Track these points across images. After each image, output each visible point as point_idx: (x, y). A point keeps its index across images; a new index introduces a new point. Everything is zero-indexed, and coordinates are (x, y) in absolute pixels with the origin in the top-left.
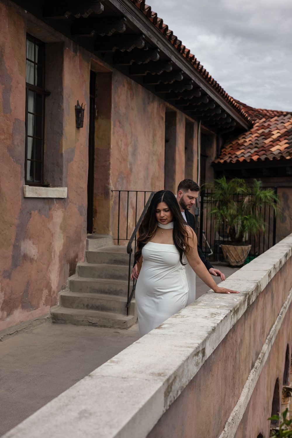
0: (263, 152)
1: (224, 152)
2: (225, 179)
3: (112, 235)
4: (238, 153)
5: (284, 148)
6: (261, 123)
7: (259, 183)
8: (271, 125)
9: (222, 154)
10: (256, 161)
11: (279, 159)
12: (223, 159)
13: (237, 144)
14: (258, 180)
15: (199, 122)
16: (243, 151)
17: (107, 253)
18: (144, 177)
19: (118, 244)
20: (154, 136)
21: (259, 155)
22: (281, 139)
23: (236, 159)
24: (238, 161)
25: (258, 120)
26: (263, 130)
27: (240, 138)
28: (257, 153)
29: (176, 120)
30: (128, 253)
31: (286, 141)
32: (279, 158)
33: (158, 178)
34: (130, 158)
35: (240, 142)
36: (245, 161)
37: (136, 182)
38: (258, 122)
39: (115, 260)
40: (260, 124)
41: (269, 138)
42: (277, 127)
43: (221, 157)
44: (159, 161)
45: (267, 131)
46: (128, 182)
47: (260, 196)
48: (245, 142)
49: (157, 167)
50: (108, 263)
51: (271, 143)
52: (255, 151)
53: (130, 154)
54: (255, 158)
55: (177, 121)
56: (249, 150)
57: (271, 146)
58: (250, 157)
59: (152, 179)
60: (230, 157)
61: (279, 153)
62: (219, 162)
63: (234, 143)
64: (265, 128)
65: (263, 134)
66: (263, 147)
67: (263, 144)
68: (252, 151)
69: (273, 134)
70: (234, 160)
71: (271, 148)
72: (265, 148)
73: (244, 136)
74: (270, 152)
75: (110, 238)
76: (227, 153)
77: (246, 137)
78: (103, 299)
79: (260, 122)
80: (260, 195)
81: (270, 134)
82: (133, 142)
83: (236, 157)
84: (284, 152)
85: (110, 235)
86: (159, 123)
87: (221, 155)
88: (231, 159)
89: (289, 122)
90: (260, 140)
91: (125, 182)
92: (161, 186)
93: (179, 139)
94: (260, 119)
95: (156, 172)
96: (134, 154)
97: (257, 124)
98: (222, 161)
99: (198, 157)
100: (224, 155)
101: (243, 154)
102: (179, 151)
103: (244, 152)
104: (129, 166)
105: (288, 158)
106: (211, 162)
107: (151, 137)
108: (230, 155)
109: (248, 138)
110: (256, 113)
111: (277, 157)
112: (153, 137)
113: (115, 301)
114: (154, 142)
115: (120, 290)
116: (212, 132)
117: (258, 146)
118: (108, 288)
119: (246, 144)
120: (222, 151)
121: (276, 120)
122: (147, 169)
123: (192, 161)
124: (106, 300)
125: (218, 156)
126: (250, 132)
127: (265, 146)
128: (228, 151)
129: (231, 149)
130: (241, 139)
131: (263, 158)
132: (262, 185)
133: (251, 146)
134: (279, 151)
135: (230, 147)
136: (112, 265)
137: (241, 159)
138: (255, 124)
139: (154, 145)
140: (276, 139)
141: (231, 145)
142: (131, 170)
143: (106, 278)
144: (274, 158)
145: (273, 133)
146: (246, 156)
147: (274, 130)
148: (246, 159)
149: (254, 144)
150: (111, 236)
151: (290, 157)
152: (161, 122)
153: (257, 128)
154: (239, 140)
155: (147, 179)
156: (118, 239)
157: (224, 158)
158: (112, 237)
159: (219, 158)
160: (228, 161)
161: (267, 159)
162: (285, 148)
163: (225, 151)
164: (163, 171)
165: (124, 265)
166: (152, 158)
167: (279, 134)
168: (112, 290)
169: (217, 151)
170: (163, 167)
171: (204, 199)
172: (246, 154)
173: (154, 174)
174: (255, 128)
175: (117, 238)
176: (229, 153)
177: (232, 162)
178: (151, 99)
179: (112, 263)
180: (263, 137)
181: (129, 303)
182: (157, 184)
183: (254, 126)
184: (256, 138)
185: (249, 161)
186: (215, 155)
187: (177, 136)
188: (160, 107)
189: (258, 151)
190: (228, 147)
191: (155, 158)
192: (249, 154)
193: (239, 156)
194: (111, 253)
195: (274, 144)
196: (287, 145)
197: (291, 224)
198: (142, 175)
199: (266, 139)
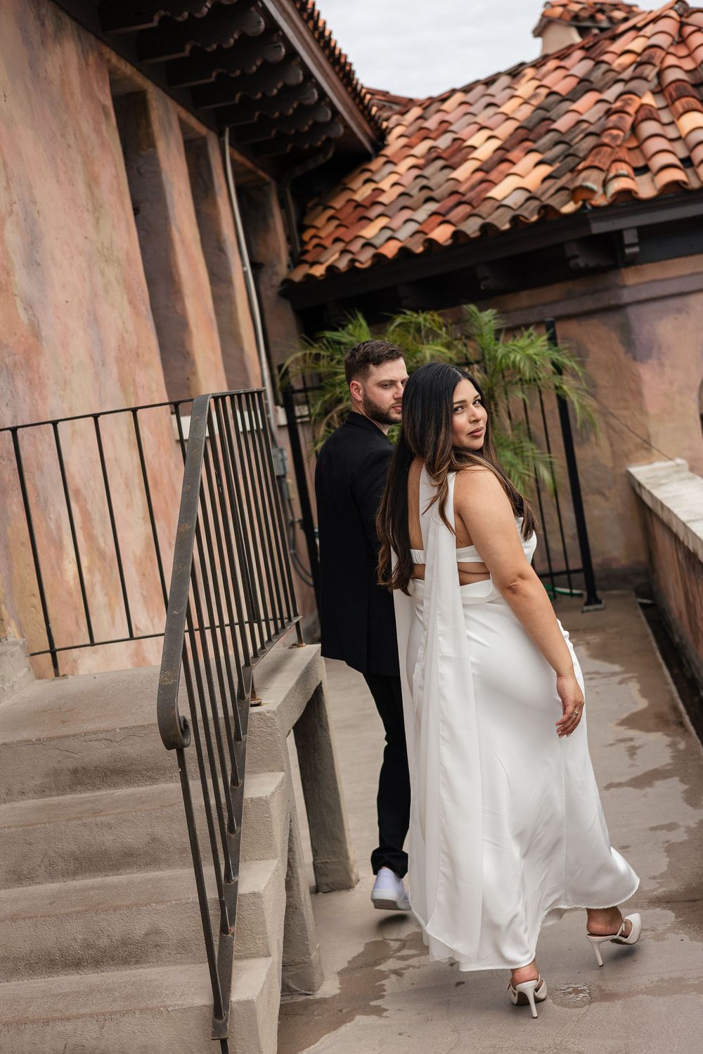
0: (463, 210)
1: (315, 241)
2: (364, 324)
3: (18, 638)
4: (370, 231)
5: (539, 181)
6: (411, 124)
7: (487, 318)
8: (450, 123)
9: (310, 247)
10: (450, 242)
11: (535, 218)
12: (321, 263)
13: (353, 204)
14: (481, 310)
15: (220, 135)
16: (383, 222)
17: (28, 742)
18: (92, 358)
19: (57, 674)
20: (92, 181)
21: (453, 220)
22: (512, 156)
23: (370, 252)
24: (379, 258)
25: (395, 118)
26: (427, 144)
27: (356, 184)
28: (441, 217)
29: (149, 124)
30: (169, 744)
31: (535, 157)
32: (532, 215)
33: (138, 355)
34: (21, 280)
35: (359, 197)
36: (404, 252)
37: (65, 382)
38: (398, 125)
39: (75, 772)
40: (407, 127)
41: (465, 160)
42: (475, 123)
43: (308, 257)
44: (128, 288)
45: (444, 142)
46: (35, 385)
47: (514, 362)
48: (377, 192)
49: (128, 310)
50: (42, 791)
51: (480, 175)
52: (429, 212)
53: (17, 261)
54: (442, 234)
55: (156, 126)
56: (407, 214)
57: (484, 186)
58: (420, 238)
59: (120, 361)
60: (344, 252)
61: (528, 199)
62: (309, 277)
63: (338, 203)
64: (432, 135)
65: (434, 155)
66: (455, 193)
67: (451, 183)
68: (421, 215)
69: (474, 148)
70: (365, 258)
71: (487, 190)
72: (463, 195)
73: (367, 175)
74: (489, 204)
75: (12, 655)
76: (327, 243)
77: (376, 178)
78: (76, 1017)
79: (405, 123)
80: (512, 356)
81: (460, 150)
82: (17, 207)
83: (368, 244)
84: (544, 193)
85: (10, 639)
86: (98, 131)
87: (305, 252)
88: (348, 257)
89: (513, 97)
90: (433, 174)
91: (21, 385)
92: (154, 385)
93: (176, 197)
94: (403, 114)
95: (127, 331)
96: (34, 264)
97: (398, 131)
98: (319, 271)
99: (243, 265)
100: (319, 249)
101: (388, 233)
102: (183, 241)
103: (389, 223)
104: (24, 317)
105: (569, 208)
106: (277, 280)
107: (82, 188)
108: (340, 246)
109: (383, 179)
110: (380, 100)
111: (526, 214)
112: (90, 187)
113: (142, 1011)
114: (96, 208)
115: (147, 935)
116: (262, 174)
117: (435, 194)
118: (79, 937)
119: (384, 199)
120: (306, 237)
121: (462, 103)
122: (94, 321)
123: (230, 283)
124: (91, 1015)
125: (297, 259)
126: (383, 160)
127: (462, 189)
128: (329, 235)
129: (338, 226)
130: (359, 188)
131: (472, 227)
132: (501, 323)
133: (405, 201)
134: (522, 196)
135: (331, 218)
136: (69, 798)
137: (390, 250)
138: (390, 132)
139: (97, 220)
140: (491, 158)
141: (330, 212)
142: (36, 332)
143: (52, 876)
144: (515, 220)
145: (469, 143)
146: (404, 233)
147: (472, 135)
148: (409, 245)
149: (414, 192)
150: (16, 644)
151: (576, 203)
152: (104, 127)
153: (403, 141)
154: (354, 191)
155: (104, 365)
156: (53, 652)
157: (322, 260)
158: (23, 647)
159: (305, 262)
160: (343, 265)
161: (486, 228)
162: (544, 180)
163: (314, 236)
164: (150, 324)
165: (129, 783)
166: (103, 275)
167: (495, 144)
168: (103, 942)
169: (289, 239)
170: (145, 308)
171: (298, 414)
172: (399, 228)
173: (123, 340)
174: (394, 143)
175: (48, 648)
176: (337, 240)
177: (357, 265)
178: (50, 27)
179: (61, 790)
180: (440, 163)
181: (227, 1007)
182: (141, 378)
183: (391, 138)
184: (416, 172)
185: (419, 249)
186: (284, 258)
187: (167, 187)
188: (87, 64)
189: (442, 212)
190: (320, 222)
191: (111, 273)
192: (412, 227)
193: (377, 242)
194: (50, 739)
195: (493, 176)
196: (545, 170)
197: (611, 445)
198: (80, 346)
199: (453, 168)
